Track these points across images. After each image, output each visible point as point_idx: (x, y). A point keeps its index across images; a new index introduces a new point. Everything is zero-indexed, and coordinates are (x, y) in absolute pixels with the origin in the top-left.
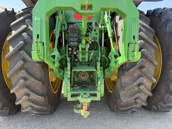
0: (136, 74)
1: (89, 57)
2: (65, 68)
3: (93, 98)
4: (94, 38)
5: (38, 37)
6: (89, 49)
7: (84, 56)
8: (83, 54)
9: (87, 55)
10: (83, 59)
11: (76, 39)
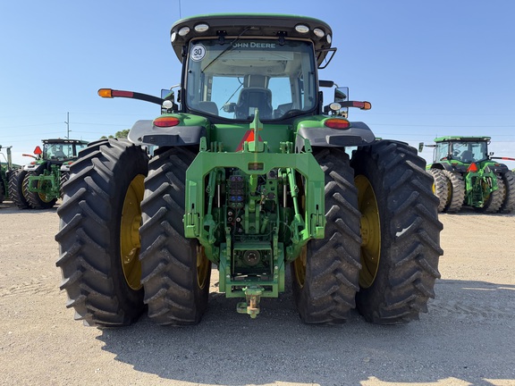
0: (329, 256)
1: (261, 226)
2: (222, 245)
3: (267, 294)
4: (270, 195)
5: (193, 207)
6: (261, 212)
7: (252, 225)
8: (252, 220)
9: (257, 222)
10: (252, 228)
11: (240, 199)
